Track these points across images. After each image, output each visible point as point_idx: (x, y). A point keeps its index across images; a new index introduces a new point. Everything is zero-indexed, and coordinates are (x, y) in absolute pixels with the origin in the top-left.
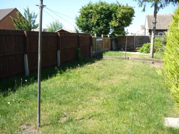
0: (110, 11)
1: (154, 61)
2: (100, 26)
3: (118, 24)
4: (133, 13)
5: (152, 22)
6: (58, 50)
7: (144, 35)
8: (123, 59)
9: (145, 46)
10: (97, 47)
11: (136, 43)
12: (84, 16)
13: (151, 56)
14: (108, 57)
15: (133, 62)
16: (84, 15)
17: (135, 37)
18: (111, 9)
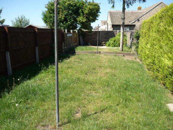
0: (77, 7)
1: (125, 54)
2: (68, 21)
3: (85, 20)
4: (99, 9)
5: (121, 18)
6: (37, 46)
7: (107, 30)
8: (95, 53)
9: (111, 41)
10: (68, 43)
11: (102, 38)
12: (51, 12)
13: (121, 49)
14: (81, 52)
15: (105, 55)
16: (51, 10)
17: (101, 32)
18: (78, 5)
